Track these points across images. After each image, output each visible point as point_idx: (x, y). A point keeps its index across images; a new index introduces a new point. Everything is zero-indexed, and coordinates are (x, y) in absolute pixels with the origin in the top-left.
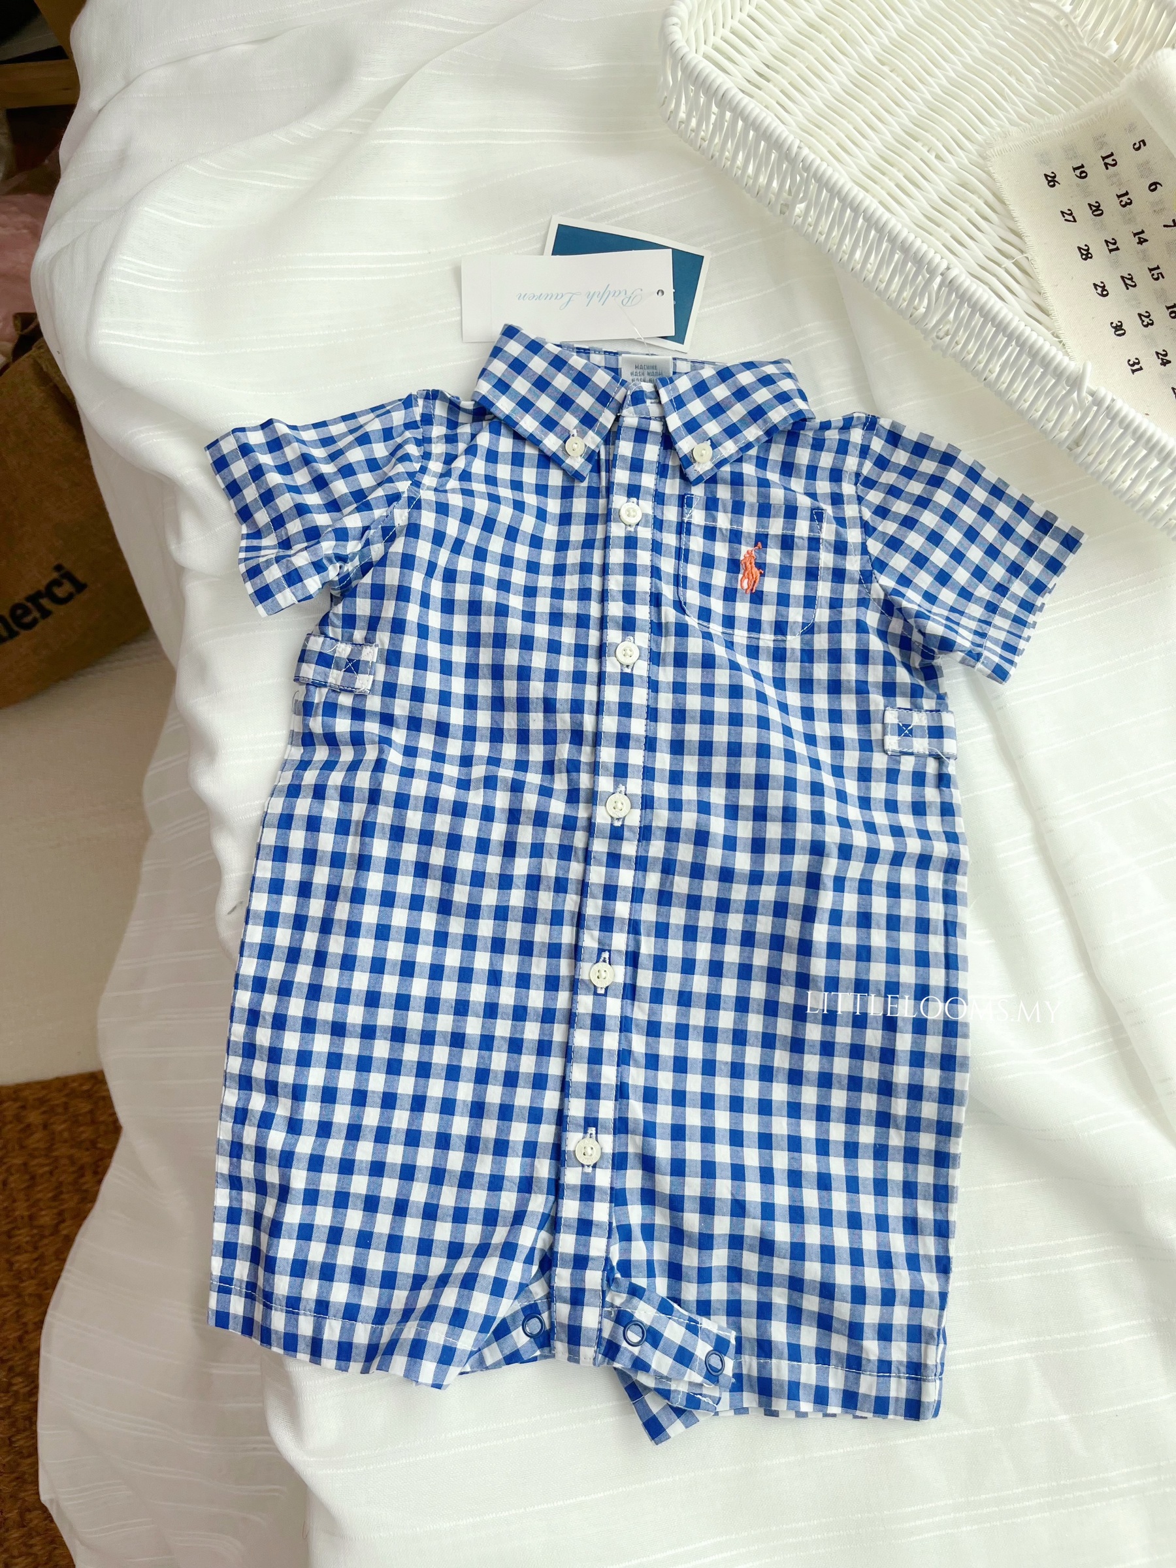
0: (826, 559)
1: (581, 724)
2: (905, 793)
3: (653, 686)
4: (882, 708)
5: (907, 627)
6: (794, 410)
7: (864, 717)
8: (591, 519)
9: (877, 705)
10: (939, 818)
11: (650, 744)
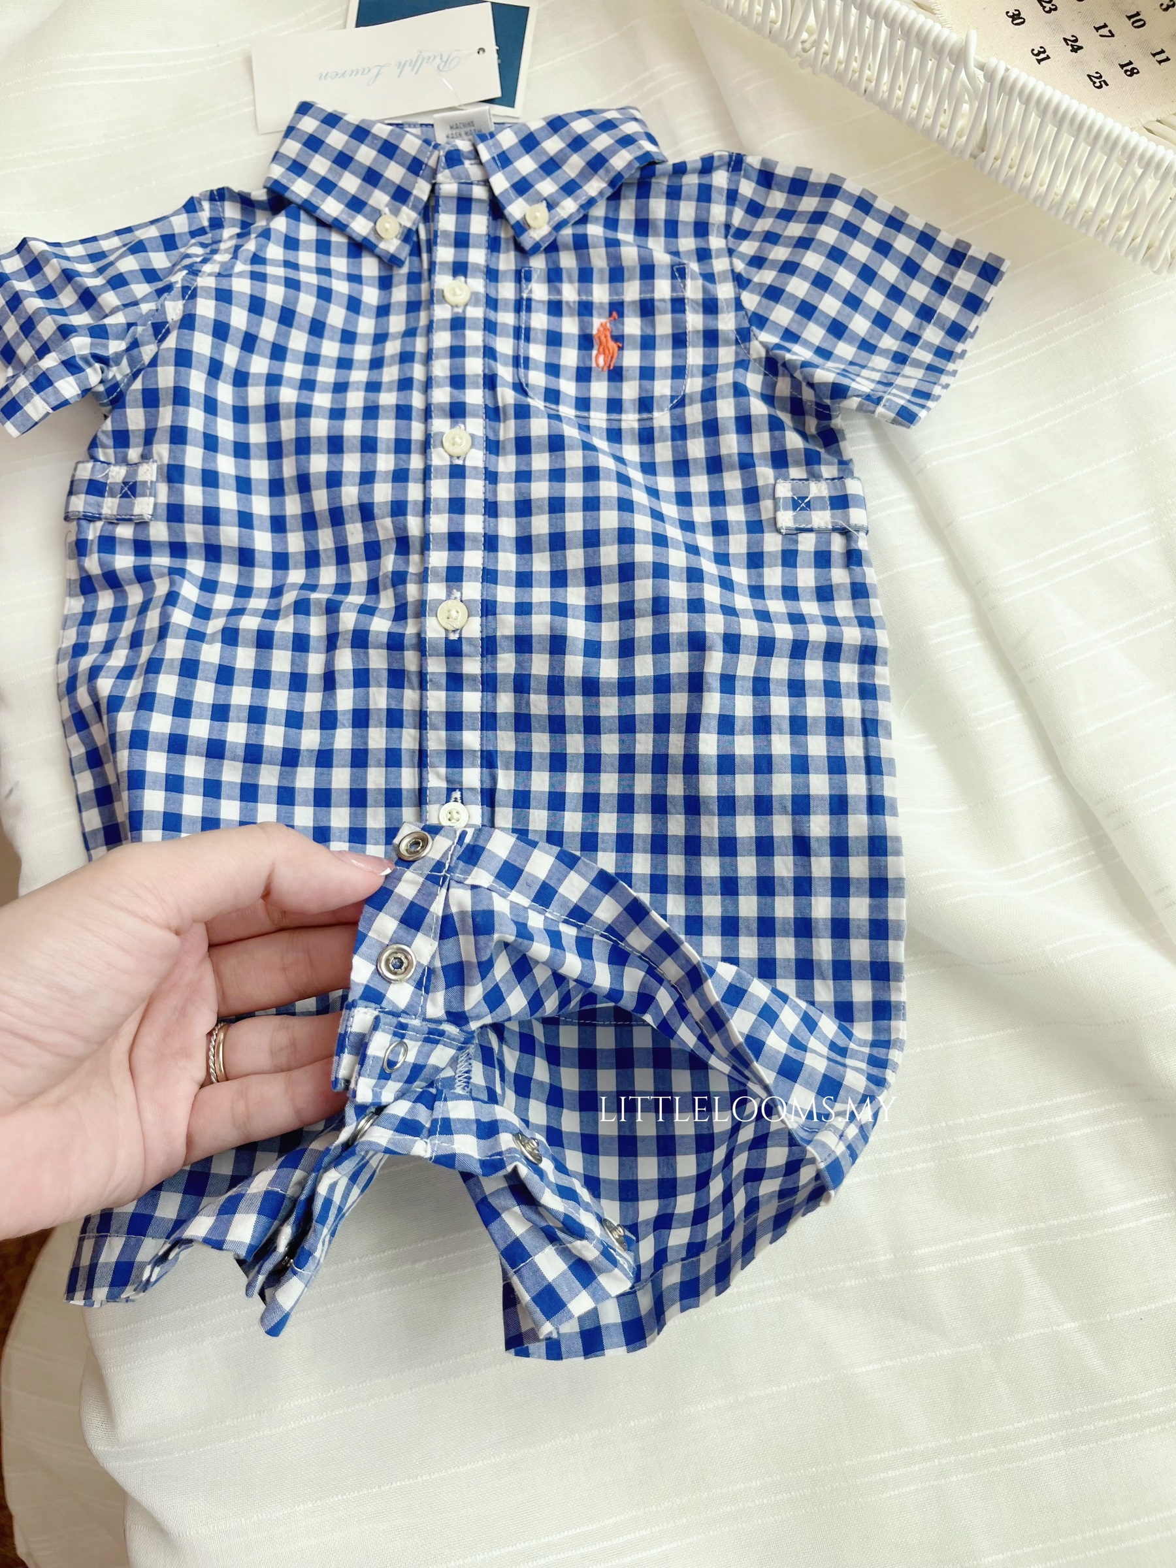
0: (694, 321)
1: (405, 528)
2: (806, 577)
3: (491, 477)
4: (772, 481)
5: (796, 385)
6: (639, 153)
7: (751, 495)
8: (413, 307)
9: (766, 478)
10: (850, 602)
11: (491, 543)
